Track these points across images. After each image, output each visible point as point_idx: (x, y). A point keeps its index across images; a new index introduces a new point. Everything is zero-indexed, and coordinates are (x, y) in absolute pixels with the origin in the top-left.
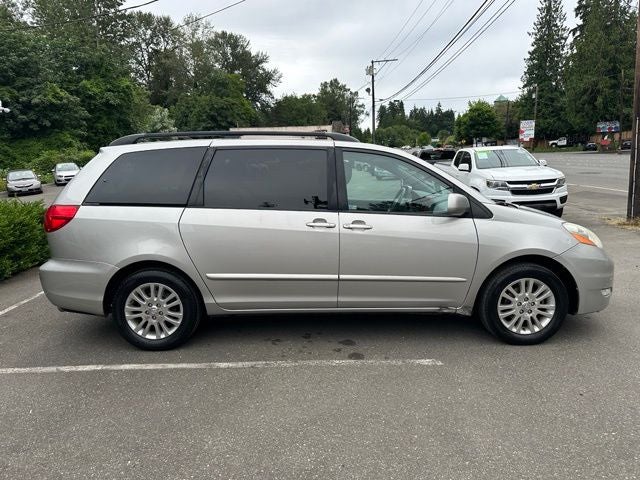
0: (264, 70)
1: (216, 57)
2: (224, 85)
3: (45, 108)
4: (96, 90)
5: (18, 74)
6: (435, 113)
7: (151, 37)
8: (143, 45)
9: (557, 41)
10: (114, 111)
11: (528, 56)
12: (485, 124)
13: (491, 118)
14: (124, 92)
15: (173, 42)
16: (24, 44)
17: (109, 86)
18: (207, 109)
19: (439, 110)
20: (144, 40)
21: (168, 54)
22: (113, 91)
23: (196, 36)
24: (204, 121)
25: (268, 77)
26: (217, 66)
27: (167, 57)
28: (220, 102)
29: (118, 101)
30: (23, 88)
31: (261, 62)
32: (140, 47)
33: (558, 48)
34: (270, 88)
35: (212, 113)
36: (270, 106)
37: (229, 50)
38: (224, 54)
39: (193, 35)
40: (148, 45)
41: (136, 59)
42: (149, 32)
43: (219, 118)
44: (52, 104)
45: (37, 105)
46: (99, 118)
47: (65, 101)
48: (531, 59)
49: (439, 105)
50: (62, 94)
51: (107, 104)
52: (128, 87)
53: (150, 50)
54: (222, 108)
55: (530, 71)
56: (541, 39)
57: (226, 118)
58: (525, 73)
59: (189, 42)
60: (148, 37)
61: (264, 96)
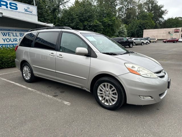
0: (162, 10)
1: (145, 8)
2: (146, 16)
3: (93, 26)
4: (106, 21)
5: (89, 18)
7: (127, 4)
8: (124, 7)
10: (110, 26)
14: (113, 21)
15: (133, 5)
16: (91, 10)
17: (110, 19)
18: (139, 24)
20: (124, 5)
21: (131, 9)
22: (111, 21)
23: (140, 2)
24: (137, 28)
25: (163, 13)
26: (146, 11)
27: (130, 10)
28: (143, 22)
29: (112, 23)
30: (90, 21)
31: (161, 8)
32: (123, 8)
34: (163, 16)
35: (140, 25)
36: (162, 22)
37: (150, 5)
38: (149, 7)
39: (139, 2)
40: (125, 7)
41: (122, 11)
42: (126, 3)
43: (142, 27)
44: (95, 25)
45: (92, 26)
46: (106, 28)
47: (98, 24)
50: (98, 22)
51: (109, 24)
52: (115, 19)
53: (126, 8)
54: (144, 24)
57: (144, 26)
59: (137, 4)
60: (126, 4)
61: (160, 19)
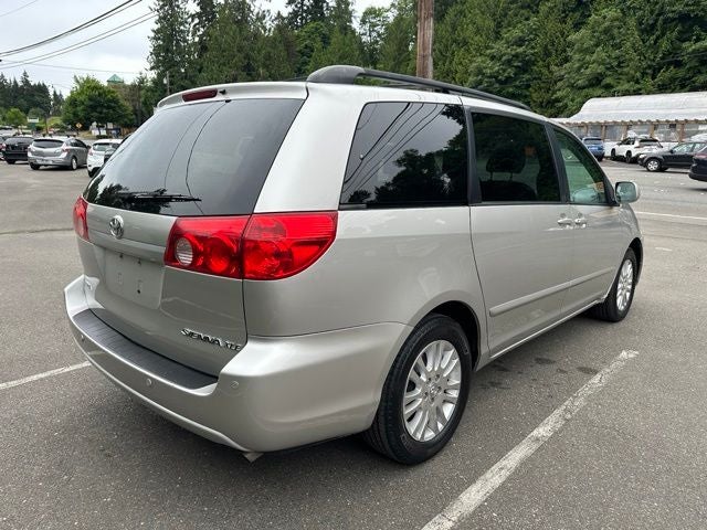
6: (20, 84)
9: (181, 24)
11: (152, 35)
12: (109, 107)
13: (115, 100)
19: (26, 82)
33: (182, 31)
48: (156, 38)
49: (25, 74)
55: (156, 52)
56: (164, 18)
58: (152, 54)
